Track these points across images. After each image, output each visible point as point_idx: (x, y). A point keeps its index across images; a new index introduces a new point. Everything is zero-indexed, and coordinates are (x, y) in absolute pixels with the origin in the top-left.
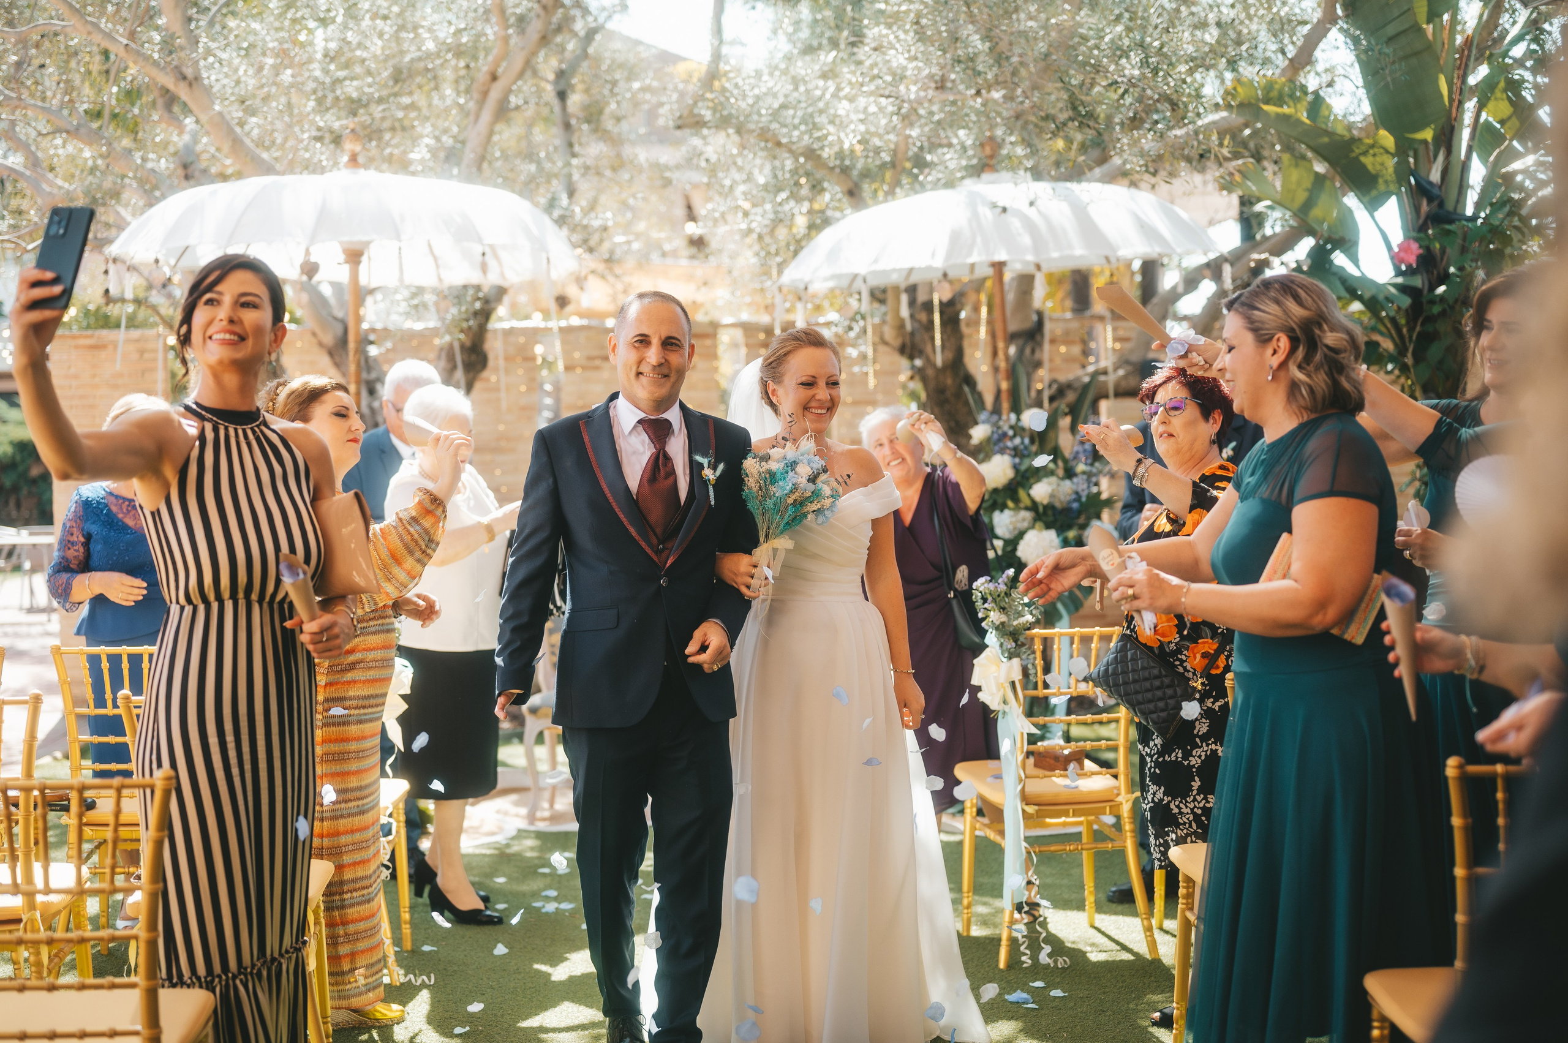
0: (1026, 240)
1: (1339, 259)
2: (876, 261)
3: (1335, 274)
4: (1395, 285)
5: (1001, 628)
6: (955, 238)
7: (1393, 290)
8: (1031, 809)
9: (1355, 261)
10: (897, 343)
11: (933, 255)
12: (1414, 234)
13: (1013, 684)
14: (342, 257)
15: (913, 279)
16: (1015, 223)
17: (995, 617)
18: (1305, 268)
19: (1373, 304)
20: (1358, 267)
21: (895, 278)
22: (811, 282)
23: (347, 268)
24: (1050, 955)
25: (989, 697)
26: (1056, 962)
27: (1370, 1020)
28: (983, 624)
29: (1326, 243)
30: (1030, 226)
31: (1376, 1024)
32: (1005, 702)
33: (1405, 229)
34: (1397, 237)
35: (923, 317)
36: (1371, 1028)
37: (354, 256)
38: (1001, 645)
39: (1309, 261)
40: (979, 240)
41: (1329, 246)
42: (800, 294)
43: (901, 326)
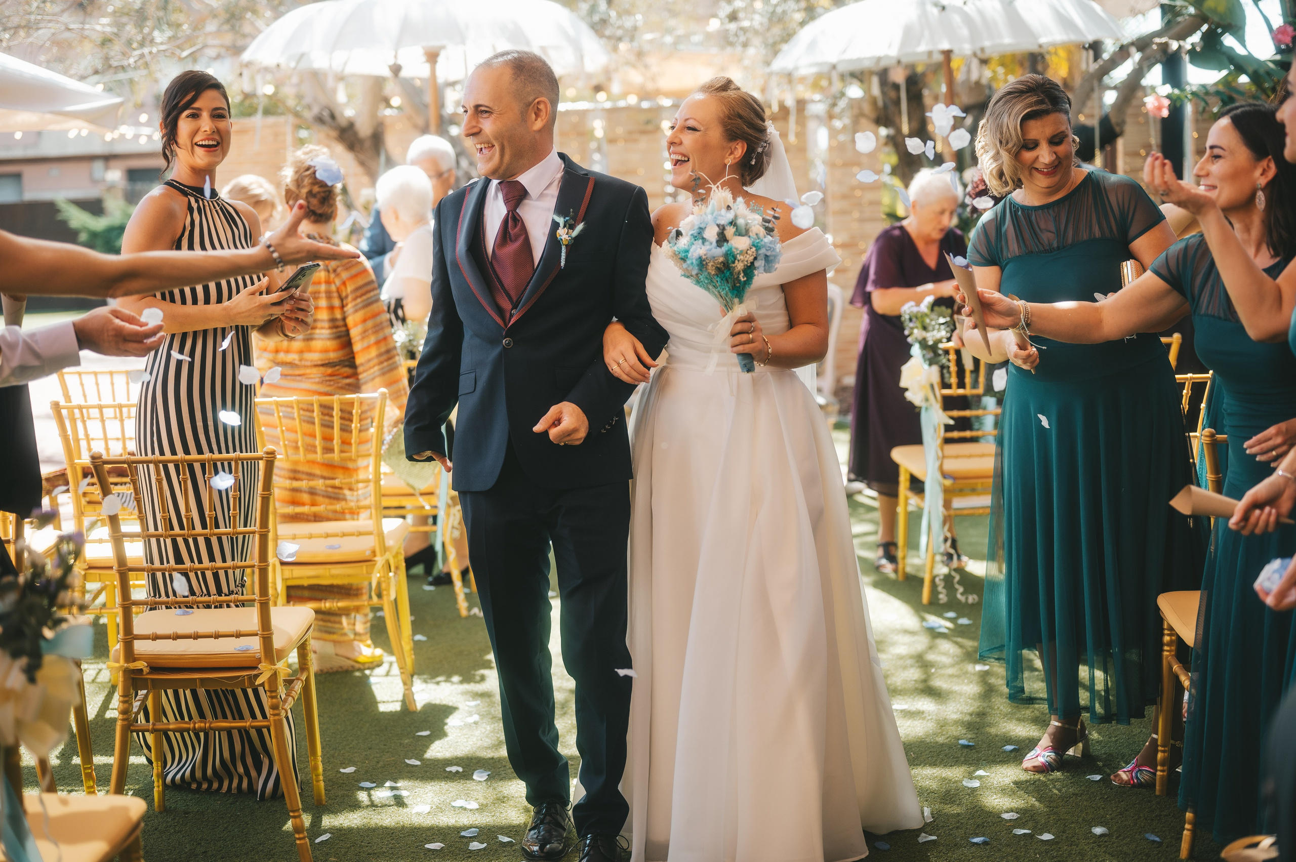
0: (965, 32)
1: (1228, 40)
2: (844, 52)
3: (1224, 53)
4: (1274, 62)
5: (923, 343)
6: (908, 32)
7: (1271, 65)
8: (948, 482)
9: (1242, 42)
10: (873, 115)
11: (890, 46)
12: (1291, 19)
13: (932, 386)
14: (424, 59)
15: (883, 64)
16: (957, 19)
17: (918, 333)
18: (1198, 49)
19: (1256, 77)
20: (1244, 46)
21: (867, 64)
22: (796, 68)
23: (427, 67)
24: (962, 594)
25: (914, 396)
26: (967, 599)
27: (1163, 629)
28: (909, 340)
29: (1217, 28)
30: (968, 20)
31: (1166, 632)
32: (927, 400)
33: (1285, 15)
34: (1278, 21)
35: (893, 94)
36: (1163, 635)
37: (432, 57)
38: (924, 356)
39: (1202, 43)
40: (927, 33)
41: (1219, 30)
42: (789, 77)
43: (874, 101)
